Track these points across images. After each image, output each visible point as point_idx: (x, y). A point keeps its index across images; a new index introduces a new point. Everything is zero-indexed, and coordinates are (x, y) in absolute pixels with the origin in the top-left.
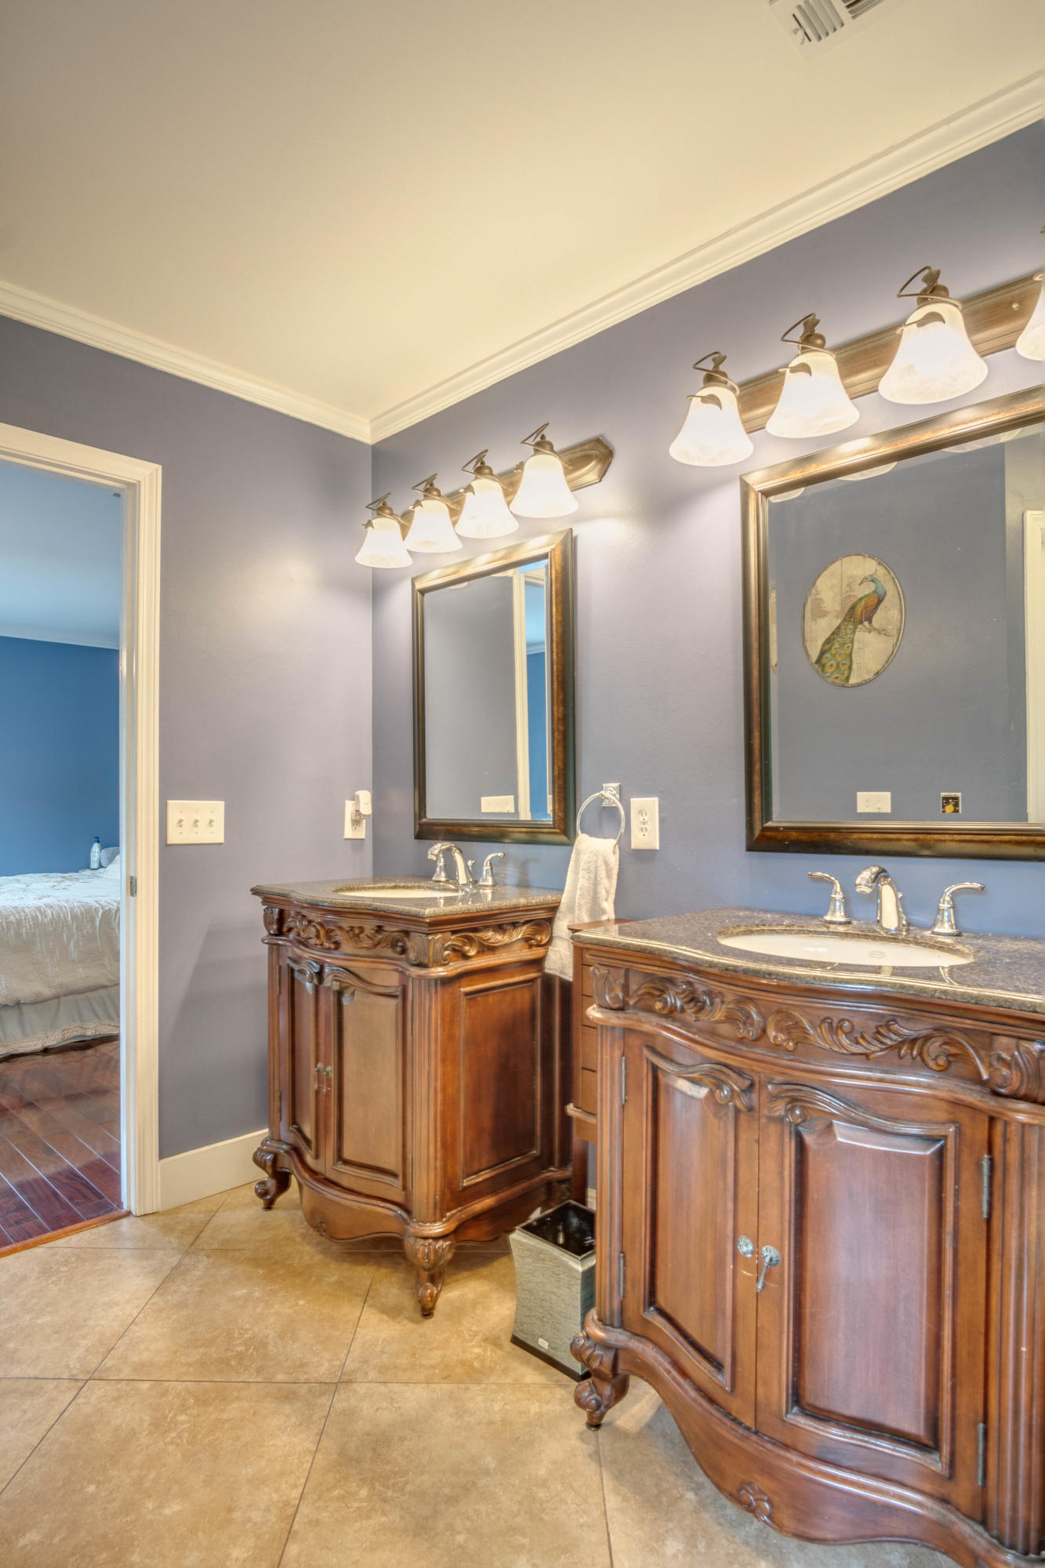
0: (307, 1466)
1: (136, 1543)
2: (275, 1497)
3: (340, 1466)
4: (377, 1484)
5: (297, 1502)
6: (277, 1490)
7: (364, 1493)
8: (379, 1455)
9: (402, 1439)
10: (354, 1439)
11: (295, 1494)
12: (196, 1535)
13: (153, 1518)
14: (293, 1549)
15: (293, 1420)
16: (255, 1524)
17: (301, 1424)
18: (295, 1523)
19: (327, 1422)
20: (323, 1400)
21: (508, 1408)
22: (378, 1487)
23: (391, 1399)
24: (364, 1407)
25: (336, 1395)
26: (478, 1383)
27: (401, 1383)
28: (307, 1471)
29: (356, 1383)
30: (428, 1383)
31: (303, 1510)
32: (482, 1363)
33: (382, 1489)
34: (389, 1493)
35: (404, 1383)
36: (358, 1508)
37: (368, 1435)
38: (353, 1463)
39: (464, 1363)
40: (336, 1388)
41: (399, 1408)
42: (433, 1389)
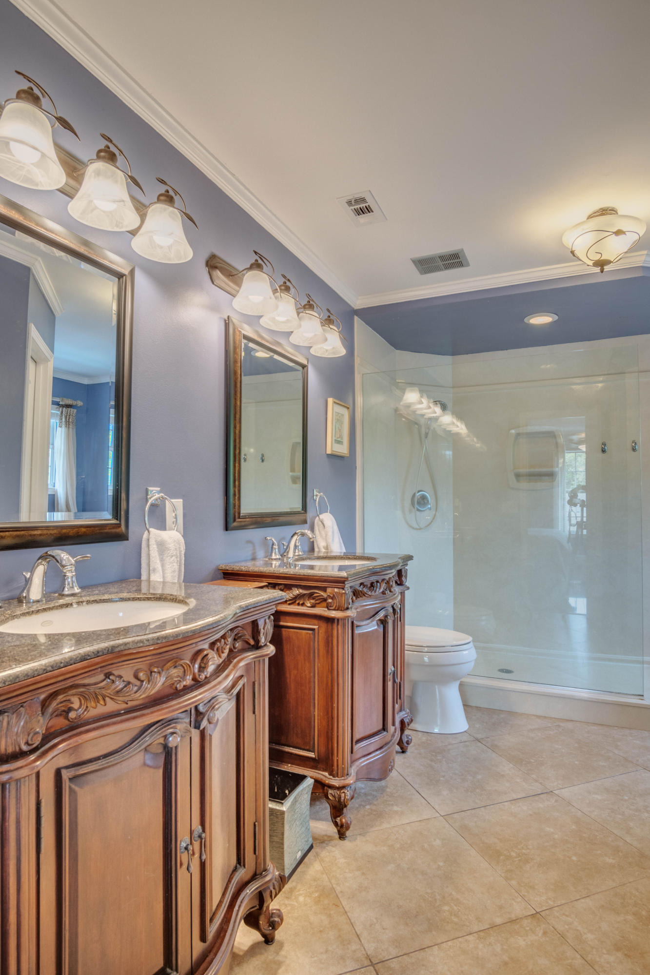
0: (450, 943)
3: (438, 926)
5: (475, 934)
6: (476, 948)
7: (446, 908)
8: (417, 912)
9: (399, 907)
10: (415, 930)
11: (471, 938)
14: (498, 921)
16: (502, 945)
17: (423, 965)
18: (485, 928)
19: (410, 952)
20: (394, 964)
21: (347, 871)
22: (438, 903)
23: (371, 926)
24: (387, 937)
25: (384, 960)
26: (333, 889)
27: (353, 927)
28: (452, 941)
29: (367, 954)
30: (346, 912)
31: (476, 929)
32: (313, 892)
33: (438, 902)
34: (438, 897)
35: (353, 925)
36: (456, 906)
37: (407, 924)
38: (431, 921)
39: (317, 901)
40: (377, 963)
41: (376, 919)
42: (350, 908)
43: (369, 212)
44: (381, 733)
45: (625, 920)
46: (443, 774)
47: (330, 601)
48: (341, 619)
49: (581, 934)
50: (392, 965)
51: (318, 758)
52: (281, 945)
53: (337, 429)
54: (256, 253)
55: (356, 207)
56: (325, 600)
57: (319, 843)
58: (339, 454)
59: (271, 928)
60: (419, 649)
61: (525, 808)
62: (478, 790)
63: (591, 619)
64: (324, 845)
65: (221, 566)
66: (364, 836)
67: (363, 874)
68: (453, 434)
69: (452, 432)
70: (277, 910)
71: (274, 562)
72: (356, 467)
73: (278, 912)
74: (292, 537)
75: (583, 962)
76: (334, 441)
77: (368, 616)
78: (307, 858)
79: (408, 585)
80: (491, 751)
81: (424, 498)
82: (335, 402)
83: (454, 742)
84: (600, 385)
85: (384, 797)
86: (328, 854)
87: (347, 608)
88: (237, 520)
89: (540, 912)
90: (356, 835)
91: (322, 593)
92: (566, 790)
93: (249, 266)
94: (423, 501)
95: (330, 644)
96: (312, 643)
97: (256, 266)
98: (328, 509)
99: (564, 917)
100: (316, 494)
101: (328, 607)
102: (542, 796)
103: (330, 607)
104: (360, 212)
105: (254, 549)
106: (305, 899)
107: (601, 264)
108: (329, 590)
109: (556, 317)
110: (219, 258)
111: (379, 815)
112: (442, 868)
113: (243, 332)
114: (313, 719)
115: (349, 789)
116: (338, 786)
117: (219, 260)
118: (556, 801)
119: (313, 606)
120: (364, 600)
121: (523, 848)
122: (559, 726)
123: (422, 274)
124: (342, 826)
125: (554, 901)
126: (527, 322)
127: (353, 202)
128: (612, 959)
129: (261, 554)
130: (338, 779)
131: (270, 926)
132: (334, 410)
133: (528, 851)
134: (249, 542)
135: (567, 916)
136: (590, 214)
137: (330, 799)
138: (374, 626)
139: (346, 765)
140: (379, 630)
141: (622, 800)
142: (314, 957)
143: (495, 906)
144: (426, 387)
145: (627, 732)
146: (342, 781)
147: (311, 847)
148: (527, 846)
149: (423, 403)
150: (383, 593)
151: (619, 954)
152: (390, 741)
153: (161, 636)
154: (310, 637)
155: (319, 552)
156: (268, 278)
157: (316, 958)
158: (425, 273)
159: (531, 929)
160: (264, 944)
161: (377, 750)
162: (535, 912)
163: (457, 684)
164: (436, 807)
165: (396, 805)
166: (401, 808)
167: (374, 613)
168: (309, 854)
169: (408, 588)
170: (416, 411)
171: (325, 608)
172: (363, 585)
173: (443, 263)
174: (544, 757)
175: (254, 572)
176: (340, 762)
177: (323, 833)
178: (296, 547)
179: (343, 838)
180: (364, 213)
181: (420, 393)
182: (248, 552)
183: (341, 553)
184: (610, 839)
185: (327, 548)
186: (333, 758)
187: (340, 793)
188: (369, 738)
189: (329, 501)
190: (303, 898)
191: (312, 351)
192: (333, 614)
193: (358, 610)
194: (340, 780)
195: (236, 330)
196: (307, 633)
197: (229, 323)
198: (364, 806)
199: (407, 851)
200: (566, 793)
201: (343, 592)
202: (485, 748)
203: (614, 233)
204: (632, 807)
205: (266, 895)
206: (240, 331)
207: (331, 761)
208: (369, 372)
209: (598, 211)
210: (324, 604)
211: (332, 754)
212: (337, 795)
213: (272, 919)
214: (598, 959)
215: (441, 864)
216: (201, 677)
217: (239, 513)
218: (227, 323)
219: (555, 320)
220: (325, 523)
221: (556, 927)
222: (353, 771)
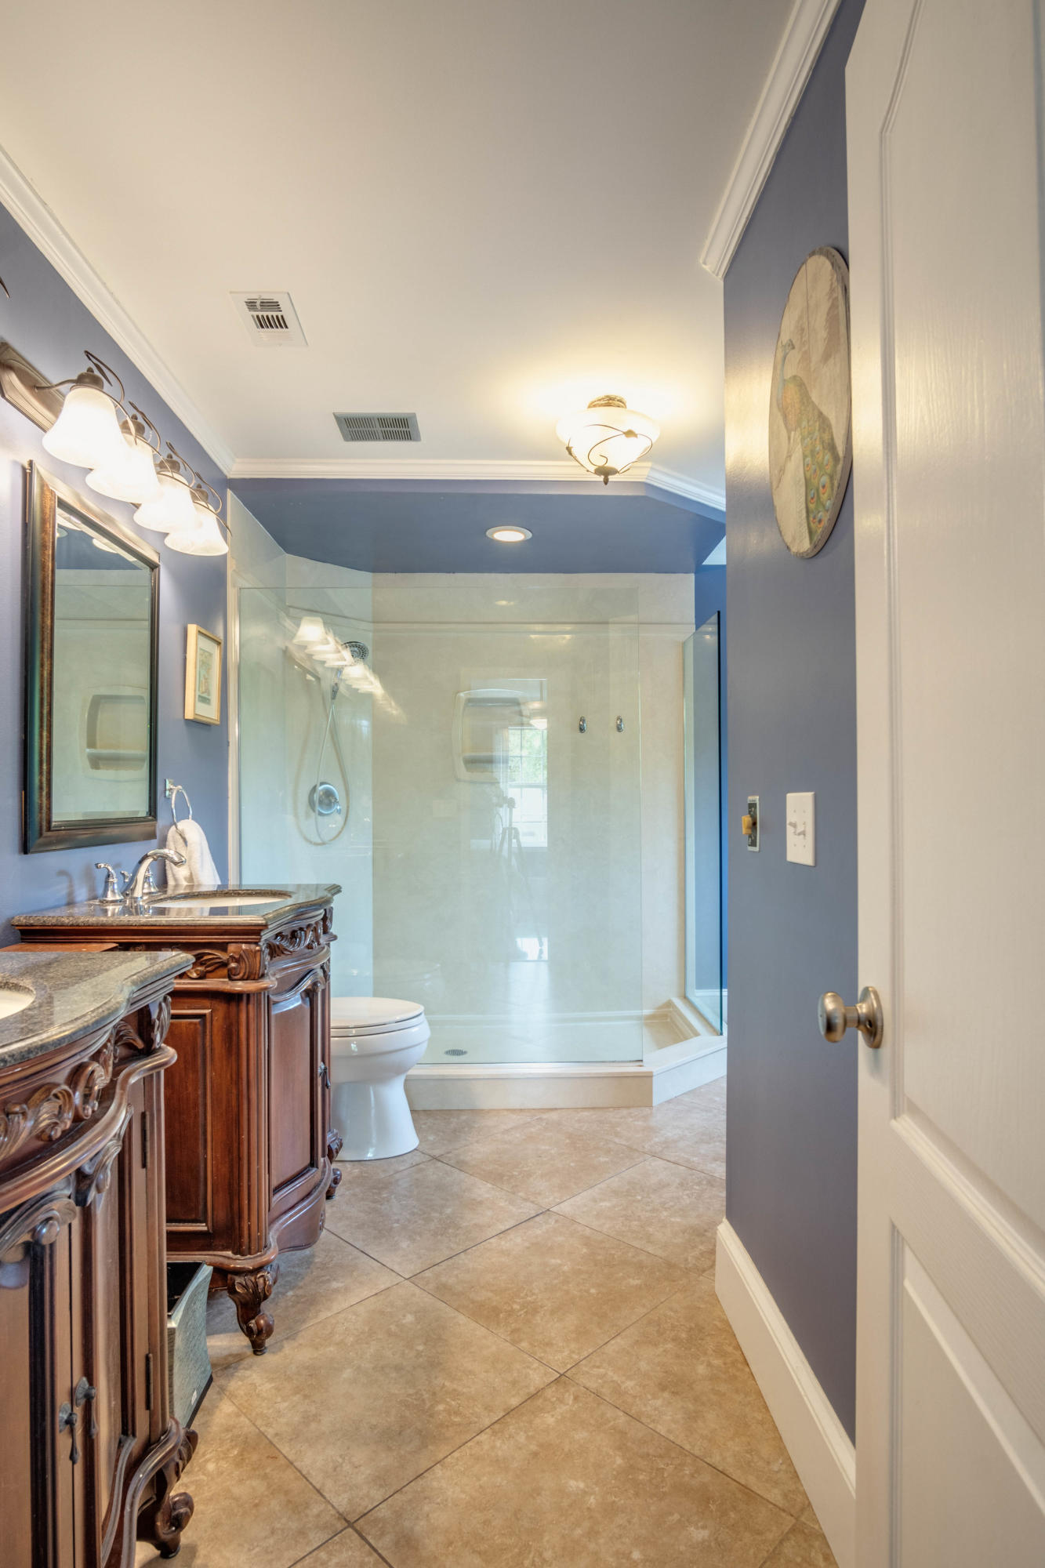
0: (456, 1454)
1: (615, 1473)
2: (498, 1443)
3: (435, 1436)
4: (427, 1407)
5: (487, 1430)
6: (493, 1448)
7: (441, 1407)
8: (401, 1426)
9: (373, 1427)
10: (402, 1452)
11: (483, 1437)
12: (570, 1451)
13: (594, 1486)
14: (514, 1402)
15: (426, 1508)
16: (525, 1432)
17: (425, 1498)
18: (499, 1417)
19: (402, 1486)
20: (384, 1512)
21: (279, 1399)
22: (428, 1405)
23: (335, 1470)
24: (363, 1476)
25: (366, 1511)
26: (262, 1435)
27: (308, 1480)
28: (459, 1450)
29: (338, 1512)
30: (292, 1463)
31: (487, 1422)
32: (228, 1450)
33: (427, 1402)
34: (426, 1396)
35: (306, 1478)
36: (454, 1400)
37: (389, 1449)
38: (424, 1433)
39: (239, 1462)
40: (357, 1520)
41: (341, 1456)
42: (296, 1453)
43: (281, 327)
44: (307, 1172)
45: (664, 1351)
46: (396, 1218)
47: (233, 965)
48: (254, 994)
49: (619, 1385)
50: (380, 1515)
51: (213, 1229)
52: (193, 1550)
53: (202, 679)
54: (88, 354)
55: (260, 314)
56: (224, 965)
57: (222, 1370)
58: (204, 719)
59: (174, 1528)
60: (346, 1031)
61: (519, 1240)
62: (450, 1231)
63: (556, 964)
64: (231, 1370)
65: (17, 918)
66: (294, 1339)
67: (306, 1397)
68: (361, 694)
69: (359, 691)
70: (181, 1495)
71: (110, 908)
72: (228, 742)
73: (182, 1497)
74: (141, 862)
75: (628, 1418)
76: (197, 699)
77: (287, 988)
78: (205, 1399)
79: (334, 933)
80: (458, 1171)
81: (329, 794)
82: (199, 632)
83: (402, 1168)
84: (568, 636)
85: (312, 1272)
86: (240, 1383)
87: (263, 976)
88: (45, 834)
89: (565, 1372)
90: (282, 1341)
91: (218, 954)
92: (566, 1203)
93: (75, 377)
94: (328, 798)
95: (234, 1038)
96: (199, 1040)
97: (88, 379)
98: (189, 813)
99: (595, 1370)
100: (172, 790)
101: (231, 976)
102: (537, 1219)
103: (235, 975)
104: (263, 323)
105: (71, 886)
106: (217, 1464)
107: (605, 472)
108: (232, 948)
109: (530, 535)
110: (14, 350)
111: (311, 1302)
112: (423, 1354)
113: (58, 494)
114: (202, 1166)
115: (269, 1269)
116: (251, 1268)
117: (15, 354)
118: (557, 1221)
119: (202, 977)
120: (282, 960)
121: (526, 1295)
122: (540, 1119)
123: (346, 439)
124: (260, 1331)
125: (579, 1353)
126: (489, 536)
127: (258, 304)
128: (659, 1402)
129: (81, 894)
130: (252, 1256)
131: (172, 1525)
132: (199, 646)
133: (534, 1297)
134: (62, 873)
135: (598, 1367)
136: (594, 400)
137: (238, 1293)
138: (298, 1001)
139: (264, 1231)
140: (304, 1005)
141: (634, 1201)
142: (253, 1549)
143: (506, 1384)
144: (332, 618)
145: (625, 1112)
146: (259, 1259)
147: (211, 1380)
148: (531, 1291)
149: (328, 643)
150: (309, 947)
151: (666, 1395)
152: (321, 1181)
153: (34, 1045)
154: (196, 1030)
155: (177, 886)
156: (112, 404)
157: (257, 1549)
158: (353, 439)
159: (558, 1399)
160: (161, 1560)
161: (303, 1200)
162: (559, 1375)
163: (402, 1078)
164: (396, 1268)
165: (334, 1280)
166: (342, 1282)
167: (297, 980)
168: (209, 1392)
169: (335, 938)
170: (312, 655)
171: (224, 977)
172: (281, 936)
173: (383, 429)
174: (530, 1164)
175: (89, 926)
176: (254, 1228)
177: (225, 1353)
178: (146, 878)
179: (260, 1351)
180: (272, 327)
181: (324, 627)
182: (60, 890)
183: (214, 886)
184: (630, 1255)
185: (191, 878)
186: (242, 1225)
187: (255, 1279)
188: (291, 1183)
189: (190, 801)
190: (214, 1464)
191: (168, 542)
192: (239, 986)
193: (278, 976)
194: (255, 1257)
195: (45, 488)
196: (191, 1023)
197: (31, 474)
198: (284, 1294)
199: (367, 1343)
200: (566, 1208)
201: (258, 948)
202: (449, 1168)
203: (624, 433)
204: (648, 1208)
205: (170, 1473)
206: (52, 492)
207: (237, 1231)
208: (247, 585)
209: (603, 399)
210: (225, 971)
211: (240, 1217)
212: (250, 1284)
213: (174, 1513)
214: (644, 1409)
215: (421, 1348)
216: (86, 1112)
217: (49, 822)
218: (27, 474)
219: (528, 538)
220: (187, 837)
221: (587, 1386)
222: (272, 1237)
